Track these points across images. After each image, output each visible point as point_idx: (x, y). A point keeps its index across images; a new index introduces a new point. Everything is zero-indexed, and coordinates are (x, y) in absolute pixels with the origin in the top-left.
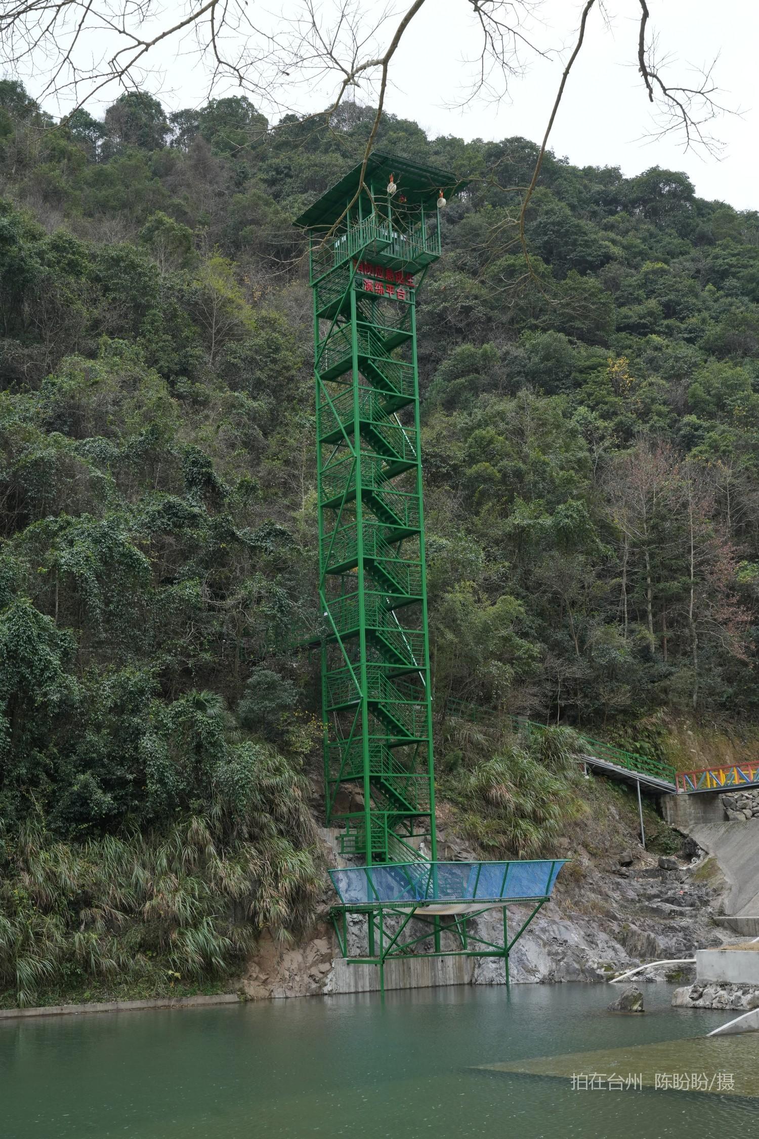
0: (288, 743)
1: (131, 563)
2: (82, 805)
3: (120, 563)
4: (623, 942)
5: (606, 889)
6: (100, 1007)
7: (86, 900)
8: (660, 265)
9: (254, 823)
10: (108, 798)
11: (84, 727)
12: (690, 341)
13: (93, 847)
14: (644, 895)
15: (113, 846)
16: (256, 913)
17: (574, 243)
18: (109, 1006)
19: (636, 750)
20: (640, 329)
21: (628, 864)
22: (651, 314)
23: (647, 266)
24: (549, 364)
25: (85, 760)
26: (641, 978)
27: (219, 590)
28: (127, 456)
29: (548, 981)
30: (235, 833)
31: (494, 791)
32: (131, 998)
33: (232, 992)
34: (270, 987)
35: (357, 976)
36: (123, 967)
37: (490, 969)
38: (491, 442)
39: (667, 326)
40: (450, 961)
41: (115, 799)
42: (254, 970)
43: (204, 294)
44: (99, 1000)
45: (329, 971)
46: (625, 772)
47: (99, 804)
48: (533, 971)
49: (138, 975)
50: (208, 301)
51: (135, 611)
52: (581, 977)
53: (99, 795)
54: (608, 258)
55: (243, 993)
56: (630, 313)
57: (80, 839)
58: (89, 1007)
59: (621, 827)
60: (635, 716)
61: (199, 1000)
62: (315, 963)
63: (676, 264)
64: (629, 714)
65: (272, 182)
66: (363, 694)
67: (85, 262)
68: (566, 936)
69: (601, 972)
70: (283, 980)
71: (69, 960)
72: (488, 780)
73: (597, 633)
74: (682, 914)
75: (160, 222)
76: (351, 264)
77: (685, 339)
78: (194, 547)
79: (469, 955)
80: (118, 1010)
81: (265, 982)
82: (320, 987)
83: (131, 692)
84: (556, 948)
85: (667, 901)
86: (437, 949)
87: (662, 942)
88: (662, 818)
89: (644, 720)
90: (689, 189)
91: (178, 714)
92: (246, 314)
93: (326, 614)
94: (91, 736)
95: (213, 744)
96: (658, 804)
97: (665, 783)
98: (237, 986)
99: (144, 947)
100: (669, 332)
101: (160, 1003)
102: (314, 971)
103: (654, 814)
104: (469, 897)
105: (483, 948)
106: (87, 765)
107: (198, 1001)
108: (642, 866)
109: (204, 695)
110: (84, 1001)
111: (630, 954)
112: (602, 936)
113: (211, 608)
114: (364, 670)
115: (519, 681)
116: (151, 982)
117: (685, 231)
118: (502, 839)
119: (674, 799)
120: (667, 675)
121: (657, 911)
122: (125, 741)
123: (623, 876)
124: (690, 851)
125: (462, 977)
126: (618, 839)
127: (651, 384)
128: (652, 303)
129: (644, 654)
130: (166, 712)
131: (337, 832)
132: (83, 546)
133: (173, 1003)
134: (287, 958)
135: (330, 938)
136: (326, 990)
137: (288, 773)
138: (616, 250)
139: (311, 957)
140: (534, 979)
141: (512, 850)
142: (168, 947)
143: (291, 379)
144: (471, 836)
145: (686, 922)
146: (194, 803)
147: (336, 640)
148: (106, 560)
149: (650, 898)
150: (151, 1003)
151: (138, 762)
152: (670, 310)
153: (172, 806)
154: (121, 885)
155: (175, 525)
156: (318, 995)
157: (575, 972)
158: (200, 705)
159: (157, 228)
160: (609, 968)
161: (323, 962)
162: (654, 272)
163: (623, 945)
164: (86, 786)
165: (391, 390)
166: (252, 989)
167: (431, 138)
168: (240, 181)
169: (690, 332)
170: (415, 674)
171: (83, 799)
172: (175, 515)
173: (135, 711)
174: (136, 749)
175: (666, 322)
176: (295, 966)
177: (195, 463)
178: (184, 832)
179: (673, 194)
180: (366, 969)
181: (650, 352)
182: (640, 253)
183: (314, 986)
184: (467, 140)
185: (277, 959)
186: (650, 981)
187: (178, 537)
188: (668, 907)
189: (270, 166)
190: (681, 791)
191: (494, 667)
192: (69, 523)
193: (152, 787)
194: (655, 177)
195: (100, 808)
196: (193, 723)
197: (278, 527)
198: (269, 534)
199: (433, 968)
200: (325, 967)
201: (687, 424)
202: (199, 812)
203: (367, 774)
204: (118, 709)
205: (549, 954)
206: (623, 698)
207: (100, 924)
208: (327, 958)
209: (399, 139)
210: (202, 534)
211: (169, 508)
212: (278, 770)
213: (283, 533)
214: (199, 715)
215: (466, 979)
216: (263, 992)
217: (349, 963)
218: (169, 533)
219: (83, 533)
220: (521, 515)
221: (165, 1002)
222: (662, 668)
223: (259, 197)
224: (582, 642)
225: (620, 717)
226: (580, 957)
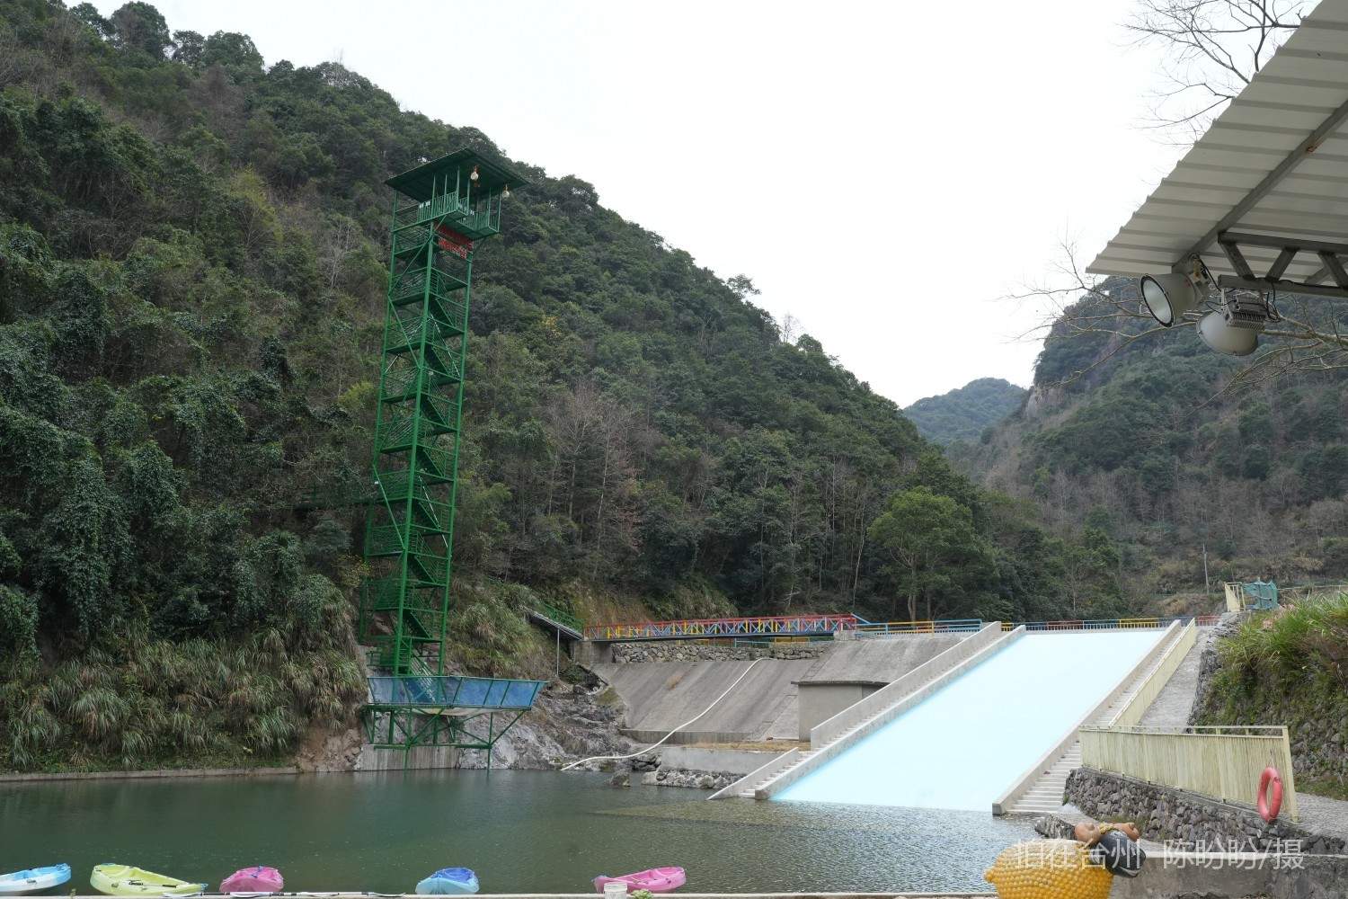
0: (340, 579)
1: (230, 422)
2: (181, 612)
3: (221, 421)
4: (562, 743)
5: (543, 704)
6: (191, 772)
7: (180, 689)
8: (575, 250)
9: (316, 637)
10: (205, 608)
11: (187, 548)
12: (595, 311)
13: (186, 646)
14: (567, 711)
15: (202, 647)
16: (314, 706)
17: (516, 220)
18: (198, 772)
19: (557, 607)
20: (560, 295)
21: (550, 688)
22: (567, 285)
23: (565, 249)
24: (501, 310)
25: (187, 576)
26: (582, 768)
27: (292, 451)
28: (211, 333)
29: (514, 767)
30: (300, 644)
31: (479, 628)
32: (216, 767)
33: (289, 766)
34: (315, 763)
35: (380, 758)
36: (209, 743)
37: (472, 758)
38: (473, 365)
39: (578, 297)
40: (444, 750)
41: (210, 608)
42: (304, 750)
43: (245, 203)
44: (189, 767)
45: (358, 754)
46: (551, 622)
47: (198, 612)
48: (503, 761)
49: (220, 749)
50: (249, 211)
51: (229, 462)
52: (537, 766)
53: (196, 604)
54: (537, 237)
55: (298, 767)
56: (551, 281)
57: (178, 639)
58: (182, 772)
59: (545, 661)
60: (559, 582)
61: (268, 770)
62: (349, 747)
63: (583, 252)
64: (555, 580)
65: (276, 116)
66: (405, 547)
67: (148, 157)
68: (525, 736)
69: (552, 763)
70: (327, 758)
71: (166, 735)
72: (475, 619)
73: (540, 519)
74: (596, 725)
75: (201, 133)
76: (432, 224)
77: (590, 309)
78: (272, 416)
79: (457, 747)
80: (205, 776)
81: (312, 760)
82: (352, 766)
83: (227, 525)
84: (520, 745)
85: (584, 716)
86: (435, 741)
87: (591, 744)
88: (569, 656)
89: (564, 586)
90: (593, 198)
91: (265, 548)
92: (277, 228)
93: (377, 483)
94: (191, 556)
95: (291, 574)
96: (568, 646)
97: (576, 632)
98: (293, 762)
99: (227, 728)
100: (579, 301)
101: (237, 771)
102: (348, 753)
103: (565, 655)
104: (481, 704)
105: (466, 741)
106: (188, 580)
107: (265, 772)
108: (560, 690)
109: (286, 534)
110: (177, 768)
111: (566, 752)
112: (547, 739)
113: (286, 467)
114: (408, 529)
115: (496, 549)
116: (229, 755)
117: (590, 227)
118: (483, 663)
119: (580, 644)
120: (583, 555)
121: (578, 723)
122: (219, 563)
123: (549, 696)
124: (592, 682)
125: (449, 763)
126: (544, 670)
127: (572, 339)
128: (568, 277)
129: (569, 538)
130: (256, 544)
131: (367, 649)
132: (193, 404)
133: (247, 772)
134: (330, 742)
135: (359, 729)
136: (356, 767)
137: (343, 601)
138: (543, 232)
139: (347, 742)
140: (505, 766)
141: (489, 672)
142: (244, 728)
143: (315, 288)
144: (461, 659)
145: (600, 731)
146: (271, 618)
147: (384, 504)
148: (210, 417)
149: (571, 713)
150: (230, 772)
151: (230, 582)
152: (580, 285)
153: (252, 618)
154: (207, 678)
155: (257, 396)
156: (350, 771)
157: (533, 762)
158: (283, 542)
159: (198, 138)
160: (557, 760)
161: (354, 746)
162: (570, 254)
163: (562, 745)
164: (189, 597)
165: (448, 323)
166: (304, 765)
167: (402, 109)
168: (249, 108)
169: (594, 304)
170: (438, 536)
171: (184, 607)
172: (257, 388)
173: (230, 541)
174: (229, 571)
175: (577, 294)
176: (335, 748)
177: (273, 349)
178: (262, 639)
179: (582, 198)
180: (386, 753)
181: (569, 315)
182: (559, 238)
183: (348, 764)
184: (431, 119)
185: (322, 742)
186: (589, 770)
187: (259, 405)
188: (584, 720)
189: (276, 102)
190: (586, 639)
191: (483, 536)
192: (179, 383)
193: (241, 602)
194: (571, 182)
195: (198, 615)
196: (276, 556)
197: (341, 410)
198: (334, 414)
199: (432, 755)
200: (356, 750)
201: (598, 374)
202: (275, 625)
203: (402, 608)
204: (214, 539)
205: (516, 748)
206: (554, 567)
207: (192, 707)
208: (358, 744)
209: (381, 106)
210: (281, 405)
211: (254, 383)
212: (334, 598)
213: (345, 415)
214: (282, 550)
215: (453, 764)
216: (310, 767)
217: (375, 748)
218: (251, 401)
219: (193, 393)
220: (494, 426)
221: (242, 771)
222: (579, 549)
223: (271, 128)
224: (528, 523)
225: (548, 582)
226: (536, 752)
